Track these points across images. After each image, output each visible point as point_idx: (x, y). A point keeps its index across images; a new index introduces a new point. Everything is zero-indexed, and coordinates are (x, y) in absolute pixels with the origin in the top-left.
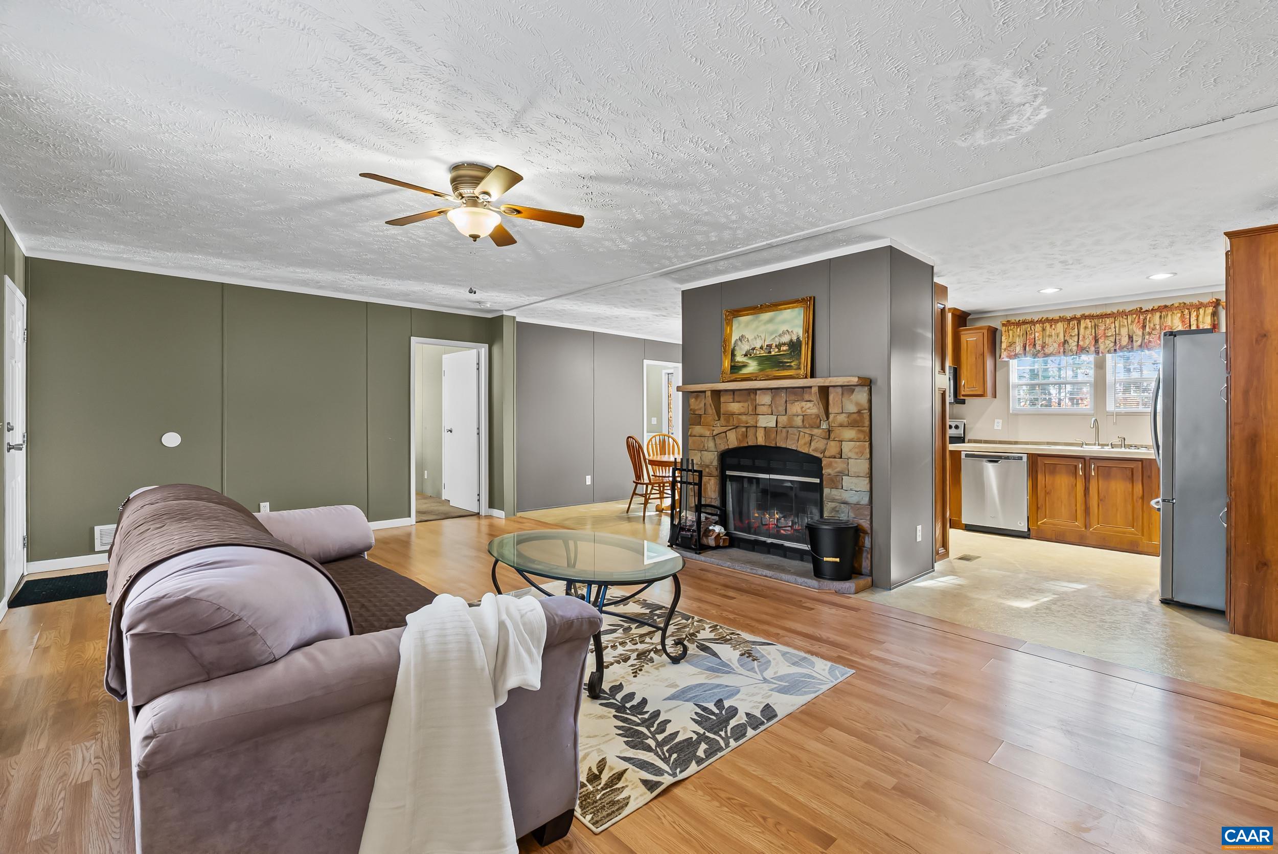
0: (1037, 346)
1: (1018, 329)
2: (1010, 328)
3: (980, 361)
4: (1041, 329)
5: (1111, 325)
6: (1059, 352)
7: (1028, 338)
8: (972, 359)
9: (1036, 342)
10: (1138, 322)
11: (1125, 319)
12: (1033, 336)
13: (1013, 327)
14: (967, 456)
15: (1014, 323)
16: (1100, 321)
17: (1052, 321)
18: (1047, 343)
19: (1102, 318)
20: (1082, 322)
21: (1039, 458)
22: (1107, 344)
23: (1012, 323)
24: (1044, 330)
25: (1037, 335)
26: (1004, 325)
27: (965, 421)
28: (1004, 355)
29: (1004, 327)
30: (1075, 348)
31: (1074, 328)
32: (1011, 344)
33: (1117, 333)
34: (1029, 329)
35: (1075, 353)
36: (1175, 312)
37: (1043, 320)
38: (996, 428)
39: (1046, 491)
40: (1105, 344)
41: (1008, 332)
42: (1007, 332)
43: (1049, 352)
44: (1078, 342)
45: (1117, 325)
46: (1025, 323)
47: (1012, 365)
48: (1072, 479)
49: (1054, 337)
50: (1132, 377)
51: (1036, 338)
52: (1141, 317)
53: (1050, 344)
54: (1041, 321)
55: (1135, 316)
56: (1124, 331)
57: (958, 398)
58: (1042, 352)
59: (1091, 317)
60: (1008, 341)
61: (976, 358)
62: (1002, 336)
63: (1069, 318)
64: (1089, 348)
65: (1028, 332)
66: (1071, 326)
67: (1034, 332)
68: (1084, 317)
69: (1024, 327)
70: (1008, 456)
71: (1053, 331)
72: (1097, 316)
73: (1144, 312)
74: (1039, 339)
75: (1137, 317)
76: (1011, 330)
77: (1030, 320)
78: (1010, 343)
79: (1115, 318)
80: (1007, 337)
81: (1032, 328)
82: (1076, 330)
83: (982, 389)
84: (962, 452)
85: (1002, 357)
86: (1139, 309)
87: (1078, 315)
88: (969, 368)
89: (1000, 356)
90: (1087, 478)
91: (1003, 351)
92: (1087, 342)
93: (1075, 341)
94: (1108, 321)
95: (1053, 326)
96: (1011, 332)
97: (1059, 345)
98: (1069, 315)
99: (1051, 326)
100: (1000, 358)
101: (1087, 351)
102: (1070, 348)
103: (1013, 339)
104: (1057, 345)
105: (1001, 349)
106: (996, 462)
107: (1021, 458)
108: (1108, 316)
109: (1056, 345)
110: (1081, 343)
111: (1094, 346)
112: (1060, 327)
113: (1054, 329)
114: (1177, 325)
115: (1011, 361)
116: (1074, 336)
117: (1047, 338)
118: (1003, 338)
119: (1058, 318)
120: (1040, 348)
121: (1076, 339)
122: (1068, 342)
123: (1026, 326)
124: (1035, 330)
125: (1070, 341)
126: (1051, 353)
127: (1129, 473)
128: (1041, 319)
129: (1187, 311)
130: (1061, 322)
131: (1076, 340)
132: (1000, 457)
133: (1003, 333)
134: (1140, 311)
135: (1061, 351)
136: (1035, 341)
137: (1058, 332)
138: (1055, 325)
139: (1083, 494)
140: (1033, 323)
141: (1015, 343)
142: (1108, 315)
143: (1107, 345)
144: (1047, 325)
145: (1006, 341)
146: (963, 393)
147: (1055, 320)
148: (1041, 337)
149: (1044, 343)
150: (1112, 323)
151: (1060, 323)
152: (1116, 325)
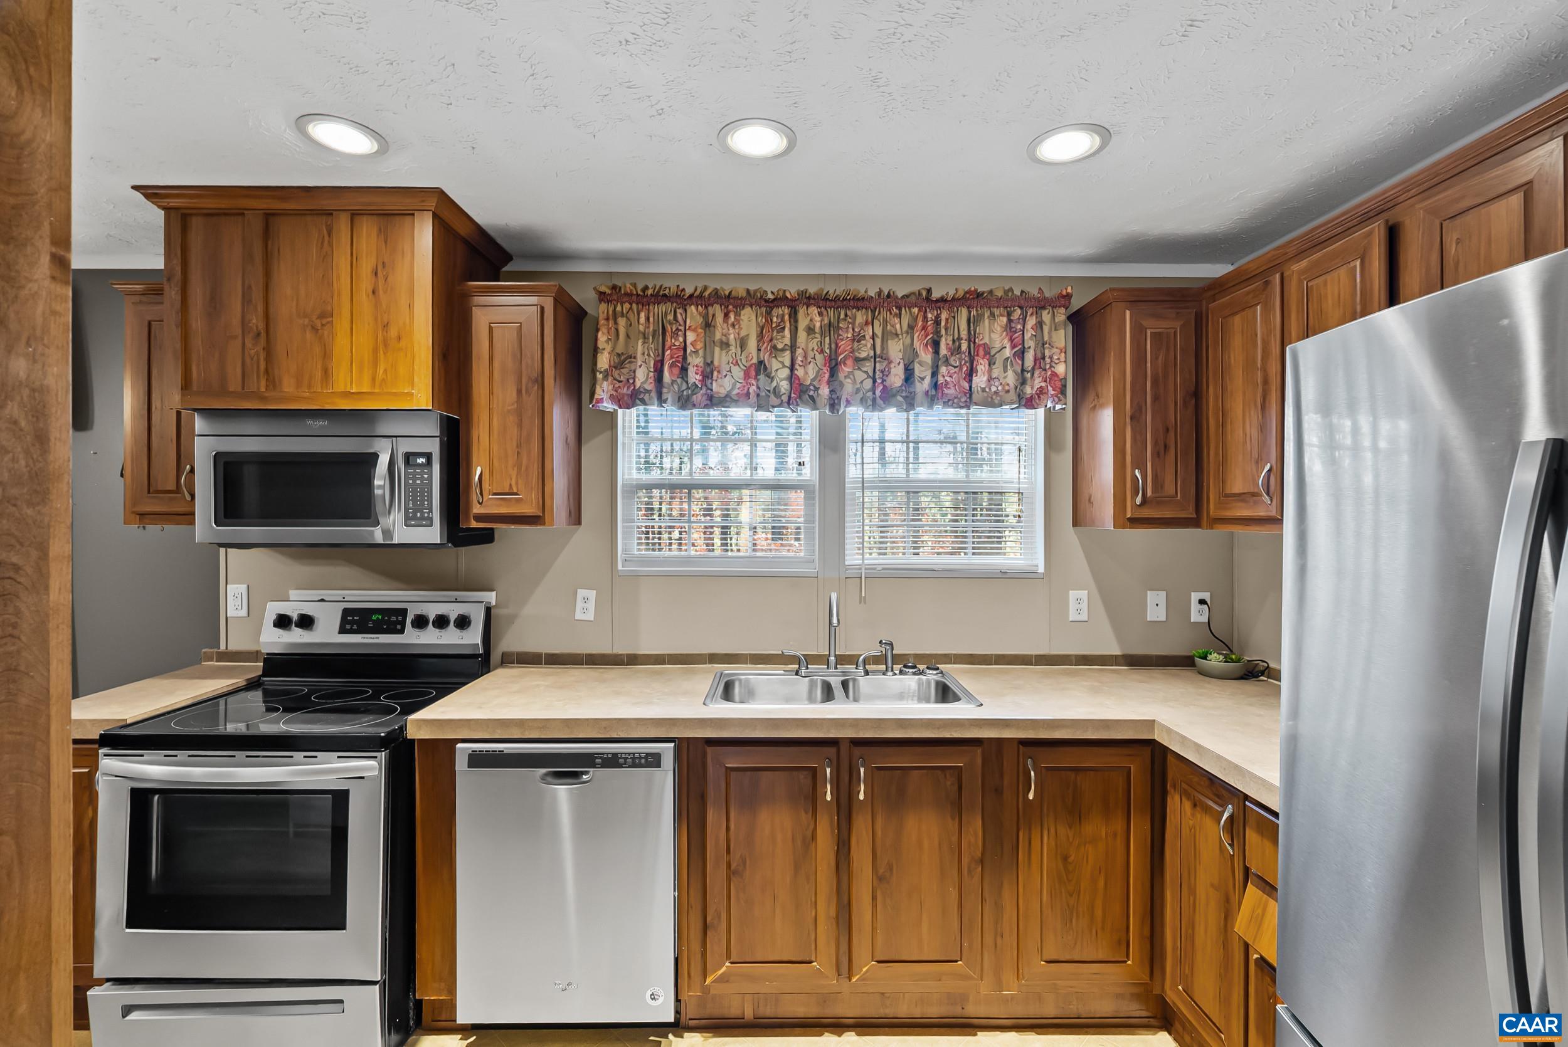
0: (691, 371)
1: (642, 315)
2: (619, 308)
3: (531, 400)
4: (700, 320)
5: (866, 328)
6: (748, 394)
7: (668, 344)
8: (507, 395)
9: (689, 359)
10: (924, 328)
11: (896, 315)
12: (681, 339)
13: (627, 306)
14: (477, 760)
15: (631, 295)
16: (842, 316)
17: (731, 302)
18: (716, 363)
19: (847, 307)
20: (802, 312)
21: (710, 750)
22: (858, 381)
23: (626, 294)
24: (708, 325)
25: (691, 337)
26: (602, 297)
27: (491, 597)
28: (604, 390)
29: (603, 306)
30: (784, 386)
31: (784, 328)
32: (623, 360)
33: (878, 352)
34: (670, 317)
35: (785, 398)
36: (996, 312)
37: (706, 294)
38: (579, 616)
39: (729, 865)
40: (854, 381)
41: (616, 323)
42: (611, 323)
43: (723, 392)
44: (792, 368)
45: (878, 331)
46: (661, 297)
47: (624, 427)
48: (805, 818)
49: (733, 348)
50: (920, 476)
51: (690, 349)
52: (930, 316)
53: (725, 368)
54: (701, 296)
55: (916, 310)
56: (895, 350)
57: (463, 526)
58: (704, 391)
59: (823, 301)
60: (614, 349)
61: (519, 392)
62: (598, 330)
63: (770, 296)
64: (817, 389)
65: (668, 327)
66: (775, 319)
67: (682, 328)
68: (807, 299)
69: (658, 309)
70: (615, 755)
71: (731, 330)
72: (837, 299)
73: (937, 301)
74: (696, 352)
75: (921, 314)
76: (622, 315)
77: (674, 290)
78: (619, 355)
79: (873, 312)
80: (613, 337)
81: (679, 316)
82: (787, 332)
83: (535, 496)
84: (459, 745)
85: (596, 396)
86: (924, 293)
87: (792, 290)
88: (495, 422)
89: (592, 394)
90: (845, 807)
91: (600, 376)
92: (812, 371)
93: (784, 366)
94: (860, 317)
95: (732, 316)
96: (622, 322)
97: (747, 375)
98: (771, 289)
99: (726, 315)
100: (591, 402)
101: (812, 397)
102: (774, 384)
103: (627, 344)
104: (742, 374)
105: (594, 371)
106: (576, 775)
107: (654, 761)
108: (860, 304)
109: (738, 373)
110: (800, 372)
111: (828, 383)
112: (749, 320)
113: (733, 325)
114: (998, 345)
115: (620, 411)
116: (783, 350)
117: (717, 350)
118: (602, 338)
119: (744, 294)
120: (698, 377)
121: (786, 358)
122: (765, 368)
123: (663, 308)
124: (685, 322)
125: (775, 365)
126: (727, 396)
127: (950, 782)
128: (702, 293)
129: (1019, 311)
130: (751, 306)
131: (788, 363)
132: (589, 760)
133: (602, 322)
134: (926, 301)
135: (751, 391)
136: (685, 358)
137: (743, 333)
138: (737, 314)
139: (833, 863)
140: (681, 300)
141: (632, 357)
142: (858, 299)
143: (859, 386)
144: (717, 311)
145: (609, 348)
146: (477, 509)
147: (736, 298)
148: (700, 345)
149: (708, 365)
150: (867, 323)
151: (748, 310)
152: (875, 331)
